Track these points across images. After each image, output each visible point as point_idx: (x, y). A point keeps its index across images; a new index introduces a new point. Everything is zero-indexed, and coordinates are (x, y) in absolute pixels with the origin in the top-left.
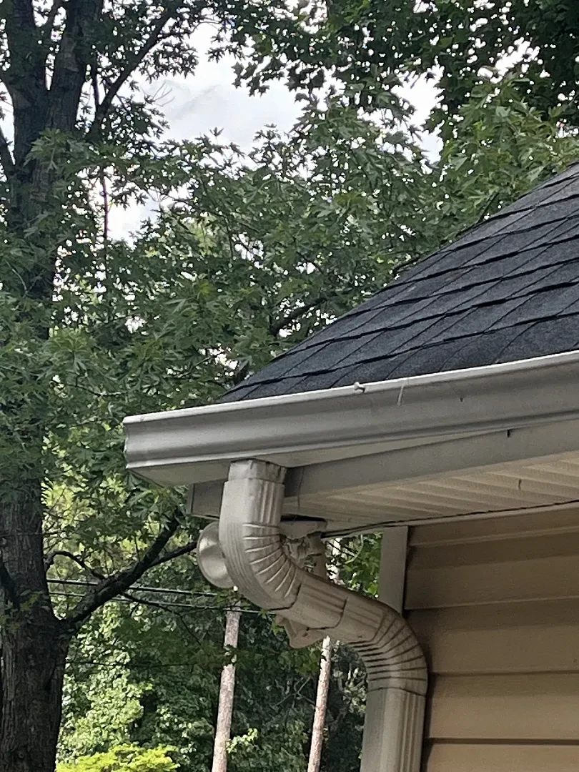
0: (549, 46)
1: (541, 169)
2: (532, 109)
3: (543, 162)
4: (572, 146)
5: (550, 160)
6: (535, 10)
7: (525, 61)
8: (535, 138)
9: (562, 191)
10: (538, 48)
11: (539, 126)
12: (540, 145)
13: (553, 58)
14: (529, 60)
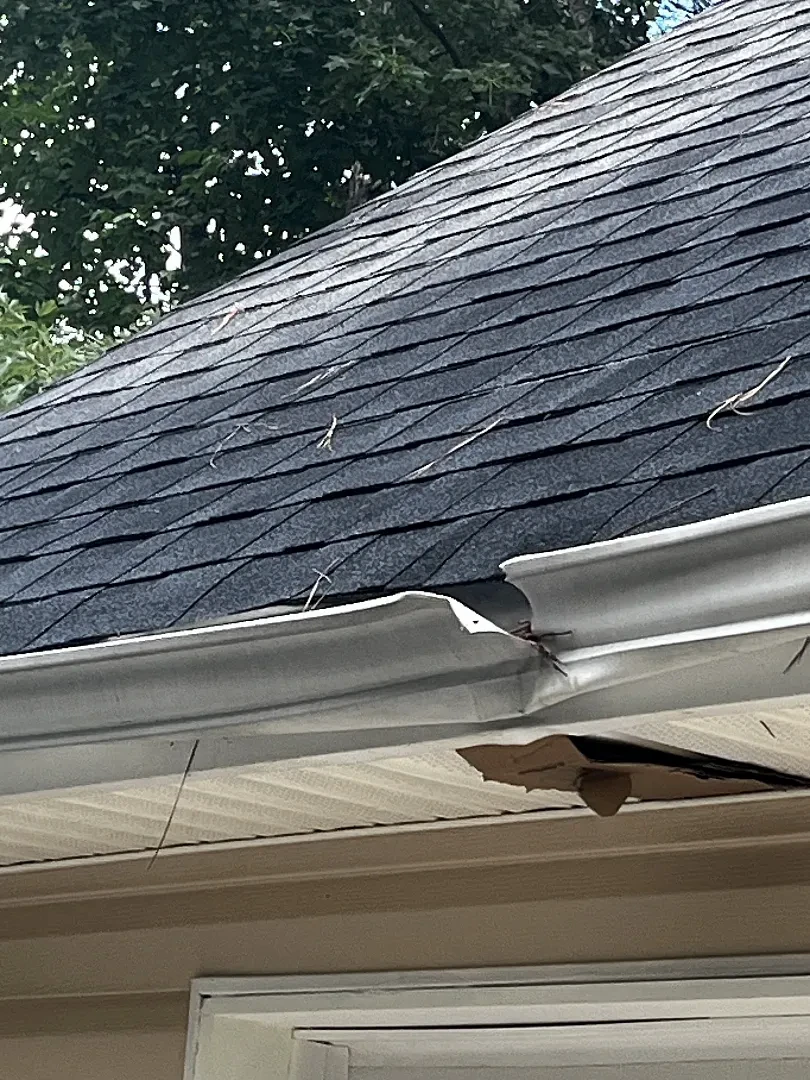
0: (48, 213)
1: (21, 387)
2: (14, 302)
3: (26, 378)
4: (65, 357)
5: (36, 375)
6: (30, 163)
7: (15, 231)
8: (16, 342)
9: (30, 426)
10: (32, 216)
11: (20, 326)
12: (22, 354)
13: (54, 229)
14: (20, 231)
